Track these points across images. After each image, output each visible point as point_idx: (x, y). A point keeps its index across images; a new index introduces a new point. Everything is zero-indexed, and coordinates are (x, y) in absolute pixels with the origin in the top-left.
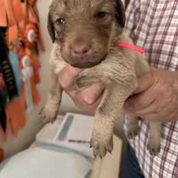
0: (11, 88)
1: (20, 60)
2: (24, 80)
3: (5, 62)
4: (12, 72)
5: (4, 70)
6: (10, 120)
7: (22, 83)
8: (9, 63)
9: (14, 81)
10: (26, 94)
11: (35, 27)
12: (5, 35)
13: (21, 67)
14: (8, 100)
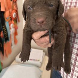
0: (6, 37)
1: (10, 25)
2: (11, 34)
3: (4, 26)
4: (6, 30)
5: (3, 30)
6: (5, 51)
7: (11, 35)
8: (5, 27)
9: (7, 34)
10: (12, 40)
11: (16, 12)
12: (4, 15)
13: (10, 28)
14: (5, 42)
